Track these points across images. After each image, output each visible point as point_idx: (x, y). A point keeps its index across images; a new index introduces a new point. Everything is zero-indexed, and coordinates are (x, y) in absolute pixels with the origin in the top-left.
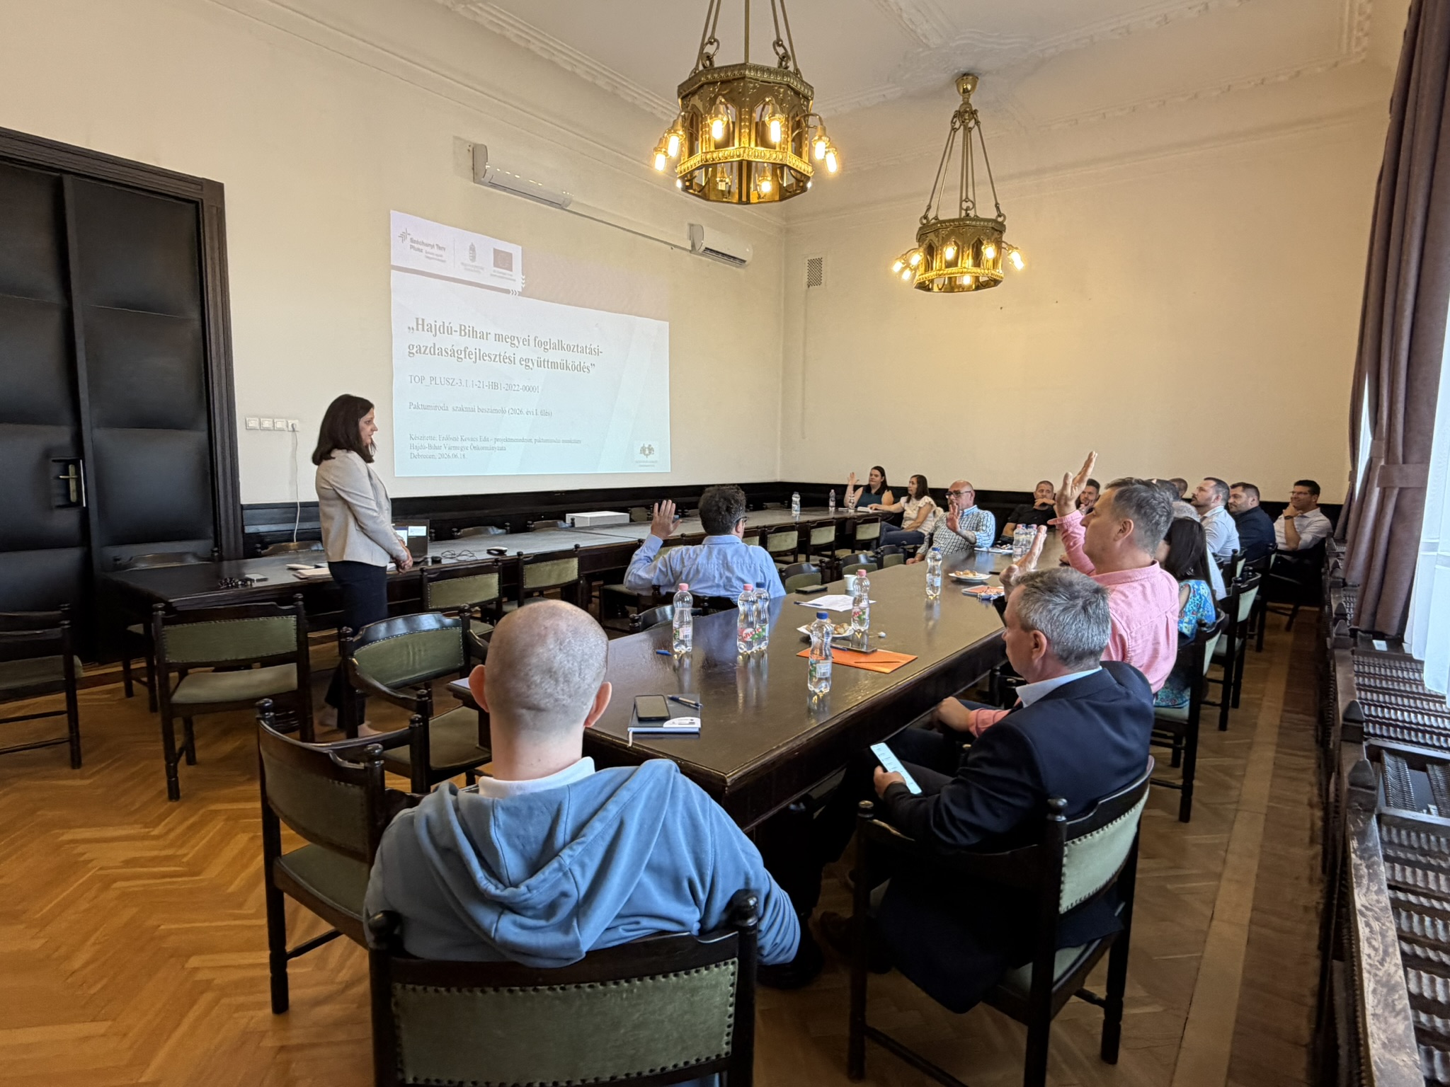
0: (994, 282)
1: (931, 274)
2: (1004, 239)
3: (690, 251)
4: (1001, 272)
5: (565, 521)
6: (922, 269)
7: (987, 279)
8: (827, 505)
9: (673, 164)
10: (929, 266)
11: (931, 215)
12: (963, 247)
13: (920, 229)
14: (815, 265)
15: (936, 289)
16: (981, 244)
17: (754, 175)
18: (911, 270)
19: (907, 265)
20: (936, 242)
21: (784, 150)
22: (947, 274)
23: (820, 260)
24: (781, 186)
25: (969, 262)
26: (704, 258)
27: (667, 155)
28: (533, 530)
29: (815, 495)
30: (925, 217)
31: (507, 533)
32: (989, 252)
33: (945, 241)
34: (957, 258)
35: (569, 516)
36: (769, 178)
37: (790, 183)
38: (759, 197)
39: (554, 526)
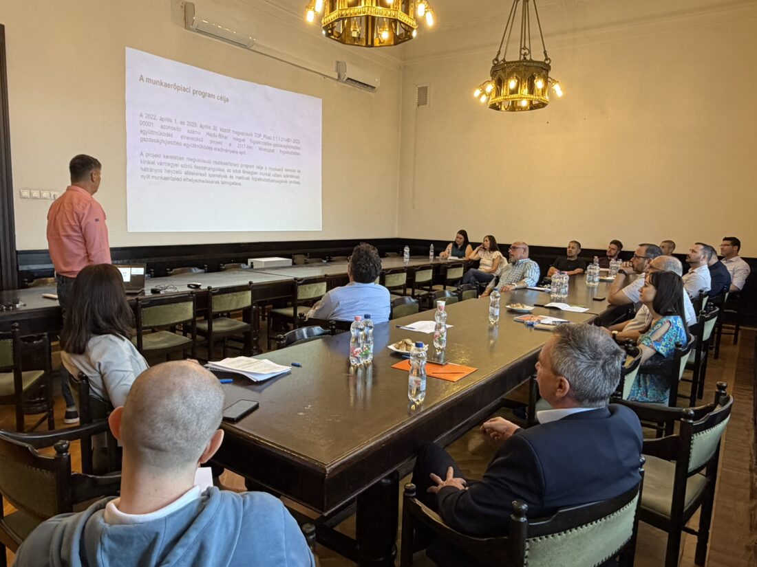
0: (542, 105)
1: (500, 99)
2: (549, 76)
3: (337, 80)
4: (547, 97)
5: (247, 264)
6: (494, 95)
7: (537, 102)
8: (428, 255)
9: (320, 18)
10: (498, 93)
11: (500, 59)
12: (522, 80)
13: (493, 67)
14: (423, 91)
15: (503, 109)
16: (534, 78)
17: (377, 28)
18: (487, 95)
19: (484, 92)
20: (503, 77)
21: (396, 10)
22: (511, 99)
23: (426, 88)
24: (395, 34)
25: (525, 91)
26: (347, 85)
27: (315, 11)
28: (224, 270)
29: (420, 247)
30: (497, 59)
31: (205, 272)
32: (539, 84)
33: (509, 76)
34: (517, 88)
35: (250, 261)
36: (387, 29)
37: (401, 32)
38: (380, 42)
39: (239, 267)
